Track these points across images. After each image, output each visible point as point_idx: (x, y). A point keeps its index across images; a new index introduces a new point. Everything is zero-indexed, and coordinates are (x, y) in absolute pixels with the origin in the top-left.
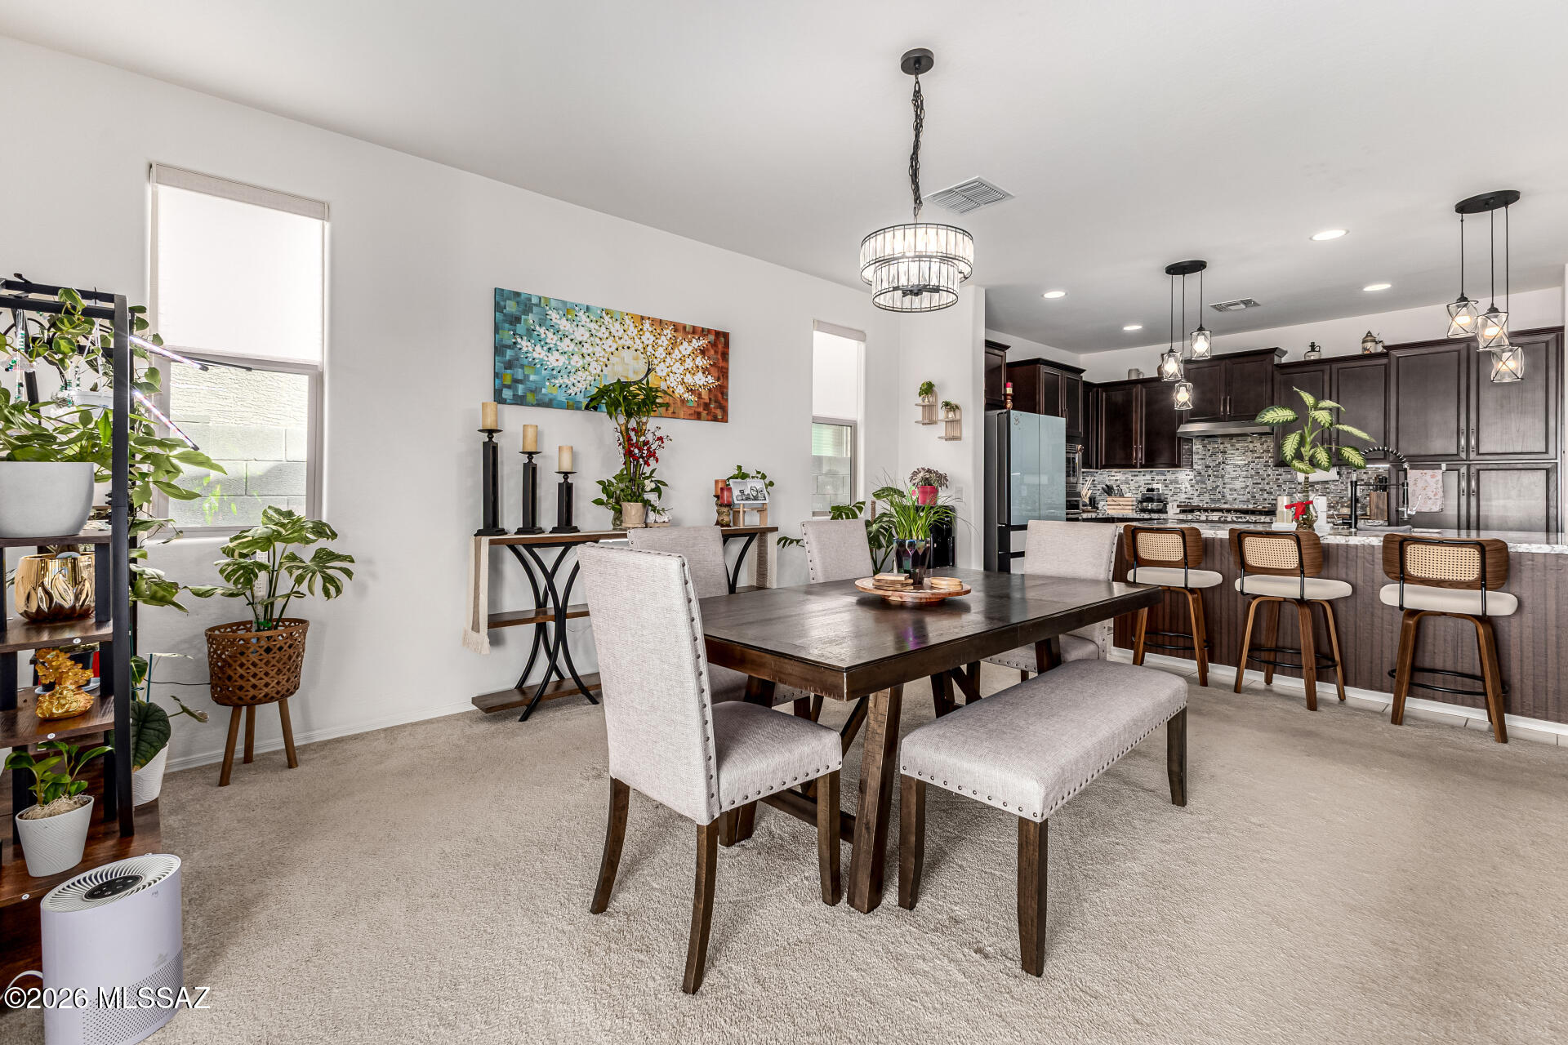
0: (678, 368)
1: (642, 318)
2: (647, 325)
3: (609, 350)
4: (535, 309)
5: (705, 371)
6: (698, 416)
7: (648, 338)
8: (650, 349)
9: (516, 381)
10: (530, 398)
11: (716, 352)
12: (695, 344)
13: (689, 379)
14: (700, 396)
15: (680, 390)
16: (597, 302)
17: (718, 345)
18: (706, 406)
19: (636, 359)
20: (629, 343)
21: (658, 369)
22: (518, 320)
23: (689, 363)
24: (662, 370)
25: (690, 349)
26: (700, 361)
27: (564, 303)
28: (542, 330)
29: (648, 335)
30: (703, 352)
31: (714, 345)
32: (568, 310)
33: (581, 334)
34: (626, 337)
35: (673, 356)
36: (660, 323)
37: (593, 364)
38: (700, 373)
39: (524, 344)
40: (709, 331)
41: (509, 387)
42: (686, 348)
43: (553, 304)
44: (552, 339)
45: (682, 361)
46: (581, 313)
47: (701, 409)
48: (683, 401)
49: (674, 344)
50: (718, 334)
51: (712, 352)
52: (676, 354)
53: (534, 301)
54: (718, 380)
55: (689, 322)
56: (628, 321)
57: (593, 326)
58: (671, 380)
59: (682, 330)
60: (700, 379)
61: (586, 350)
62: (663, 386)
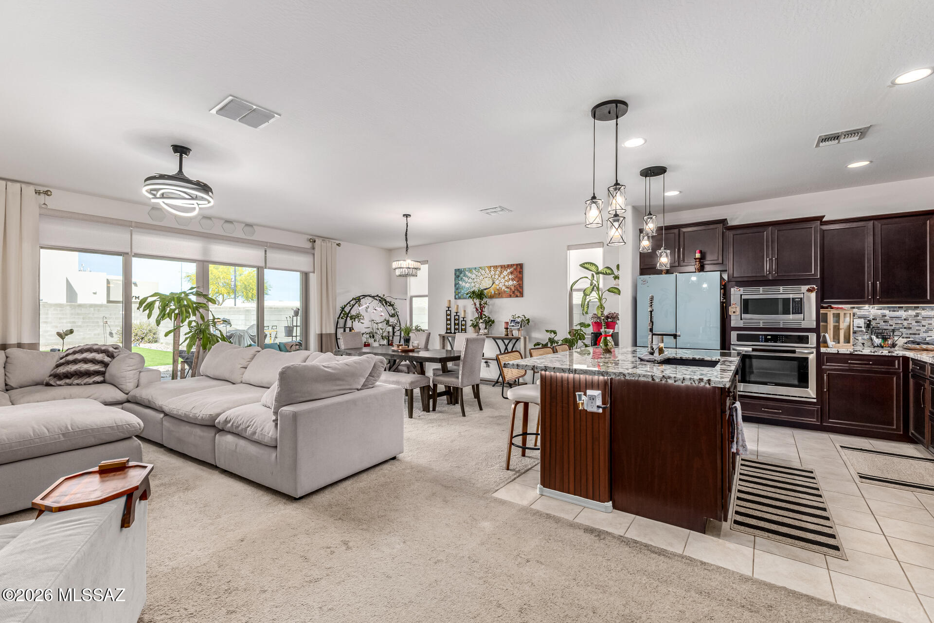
0: (503, 281)
1: (491, 267)
2: (492, 268)
3: (481, 279)
4: (463, 272)
5: (513, 280)
6: (510, 296)
7: (493, 273)
8: (493, 276)
9: (459, 293)
10: (462, 297)
11: (517, 272)
12: (509, 271)
13: (507, 284)
14: (511, 289)
15: (504, 288)
16: (477, 266)
17: (518, 270)
18: (514, 292)
19: (489, 280)
20: (486, 275)
21: (496, 282)
22: (459, 276)
23: (506, 278)
24: (497, 282)
25: (507, 273)
26: (510, 277)
27: (469, 268)
28: (464, 278)
29: (492, 272)
30: (512, 273)
31: (515, 269)
32: (470, 270)
33: (473, 276)
35: (501, 277)
36: (496, 267)
37: (477, 285)
38: (510, 281)
39: (460, 282)
40: (514, 265)
41: (457, 295)
42: (505, 273)
43: (467, 269)
44: (466, 279)
45: (504, 278)
46: (474, 270)
47: (511, 294)
48: (505, 292)
49: (501, 273)
50: (517, 265)
51: (515, 272)
52: (502, 275)
53: (463, 270)
54: (518, 282)
55: (506, 263)
56: (487, 269)
57: (477, 273)
58: (501, 285)
59: (504, 267)
60: (511, 283)
61: (475, 281)
62: (498, 287)
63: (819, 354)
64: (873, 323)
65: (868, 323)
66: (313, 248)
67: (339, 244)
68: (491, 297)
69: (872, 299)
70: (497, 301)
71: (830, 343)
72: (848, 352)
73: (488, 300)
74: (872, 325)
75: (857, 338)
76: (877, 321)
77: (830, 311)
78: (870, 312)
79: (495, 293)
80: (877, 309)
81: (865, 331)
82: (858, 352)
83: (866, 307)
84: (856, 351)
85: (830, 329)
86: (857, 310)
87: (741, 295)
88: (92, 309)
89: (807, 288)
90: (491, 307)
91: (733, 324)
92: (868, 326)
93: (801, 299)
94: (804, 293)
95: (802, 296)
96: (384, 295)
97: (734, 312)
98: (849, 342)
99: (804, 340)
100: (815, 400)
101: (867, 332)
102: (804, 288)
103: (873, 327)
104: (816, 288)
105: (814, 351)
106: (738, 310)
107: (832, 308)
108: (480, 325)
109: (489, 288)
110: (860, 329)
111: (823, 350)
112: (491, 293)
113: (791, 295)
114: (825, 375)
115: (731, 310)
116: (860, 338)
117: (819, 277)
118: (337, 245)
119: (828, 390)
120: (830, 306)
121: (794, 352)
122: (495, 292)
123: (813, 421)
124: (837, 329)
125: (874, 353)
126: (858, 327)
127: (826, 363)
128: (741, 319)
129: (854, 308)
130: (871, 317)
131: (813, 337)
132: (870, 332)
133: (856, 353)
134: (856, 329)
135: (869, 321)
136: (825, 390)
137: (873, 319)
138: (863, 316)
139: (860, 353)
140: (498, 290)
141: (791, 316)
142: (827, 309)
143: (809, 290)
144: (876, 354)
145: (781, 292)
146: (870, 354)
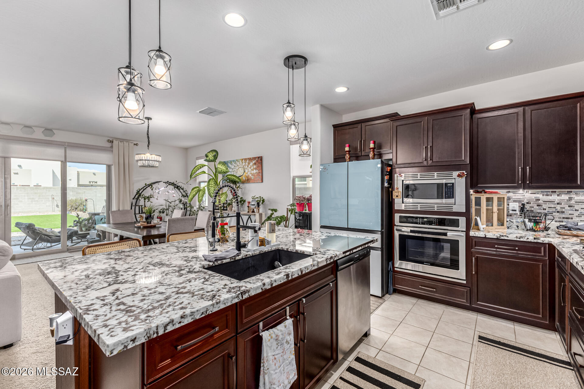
0: (250, 170)
1: (243, 159)
2: (244, 161)
3: (237, 169)
4: (227, 164)
5: (256, 169)
6: (255, 182)
7: (244, 164)
8: (244, 166)
12: (253, 162)
13: (252, 172)
14: (255, 176)
15: (250, 175)
16: (235, 159)
17: (259, 161)
18: (257, 179)
19: (242, 170)
20: (240, 166)
24: (246, 171)
25: (252, 164)
26: (254, 167)
30: (255, 164)
31: (257, 161)
32: (231, 162)
33: (233, 167)
34: (240, 165)
35: (249, 167)
36: (246, 159)
37: (235, 173)
38: (255, 170)
40: (256, 158)
43: (229, 162)
45: (251, 168)
46: (233, 162)
47: (255, 180)
48: (251, 178)
49: (249, 164)
50: (258, 157)
51: (258, 163)
53: (227, 162)
54: (260, 170)
55: (251, 157)
56: (240, 161)
57: (235, 164)
58: (249, 173)
59: (250, 159)
60: (255, 171)
61: (233, 170)
62: (247, 175)
63: (468, 237)
64: (527, 207)
65: (522, 206)
66: (112, 147)
67: (137, 144)
68: (243, 182)
69: (523, 184)
70: (247, 186)
71: (482, 226)
72: (495, 237)
73: (241, 185)
74: (526, 208)
75: (512, 221)
76: (531, 205)
77: (483, 195)
78: (524, 196)
79: (245, 180)
80: (531, 193)
81: (519, 214)
82: (504, 237)
83: (521, 191)
84: (502, 236)
85: (483, 213)
86: (512, 194)
87: (403, 181)
88: (45, 190)
89: (458, 174)
90: (243, 190)
91: (396, 207)
92: (522, 209)
93: (453, 184)
94: (455, 178)
95: (453, 181)
96: (176, 181)
97: (397, 196)
98: (503, 225)
99: (455, 223)
100: (465, 282)
101: (521, 216)
102: (455, 174)
103: (527, 211)
104: (465, 173)
105: (464, 234)
106: (400, 194)
107: (485, 192)
108: (233, 203)
109: (242, 176)
110: (514, 212)
111: (472, 233)
112: (243, 179)
113: (444, 180)
114: (474, 258)
115: (395, 194)
116: (514, 221)
117: (468, 163)
118: (134, 144)
119: (477, 272)
120: (484, 190)
121: (445, 234)
122: (245, 178)
123: (463, 301)
124: (490, 212)
125: (520, 238)
126: (513, 210)
127: (475, 246)
128: (403, 203)
129: (509, 192)
130: (525, 201)
131: (462, 221)
132: (523, 215)
133: (502, 238)
134: (511, 212)
135: (523, 205)
136: (474, 273)
137: (527, 203)
138: (518, 200)
139: (506, 238)
140: (247, 177)
141: (444, 201)
142: (482, 193)
143: (459, 176)
144: (521, 240)
145: (436, 178)
146: (515, 239)
